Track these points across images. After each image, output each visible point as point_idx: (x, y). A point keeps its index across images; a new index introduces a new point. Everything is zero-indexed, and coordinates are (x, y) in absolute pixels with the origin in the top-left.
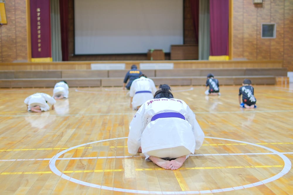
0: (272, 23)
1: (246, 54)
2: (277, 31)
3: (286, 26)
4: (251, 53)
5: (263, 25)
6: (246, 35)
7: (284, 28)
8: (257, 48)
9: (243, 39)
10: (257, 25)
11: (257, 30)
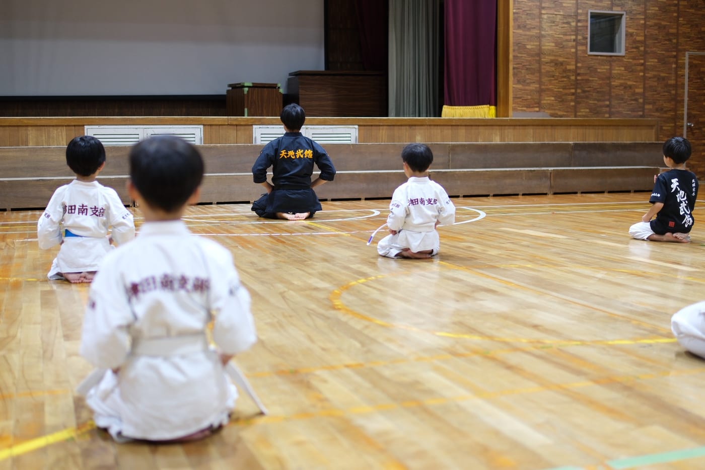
0: (616, 11)
1: (548, 100)
2: (628, 35)
3: (650, 23)
4: (561, 99)
5: (594, 16)
6: (548, 45)
7: (645, 26)
8: (576, 84)
9: (540, 53)
10: (577, 15)
11: (577, 31)
